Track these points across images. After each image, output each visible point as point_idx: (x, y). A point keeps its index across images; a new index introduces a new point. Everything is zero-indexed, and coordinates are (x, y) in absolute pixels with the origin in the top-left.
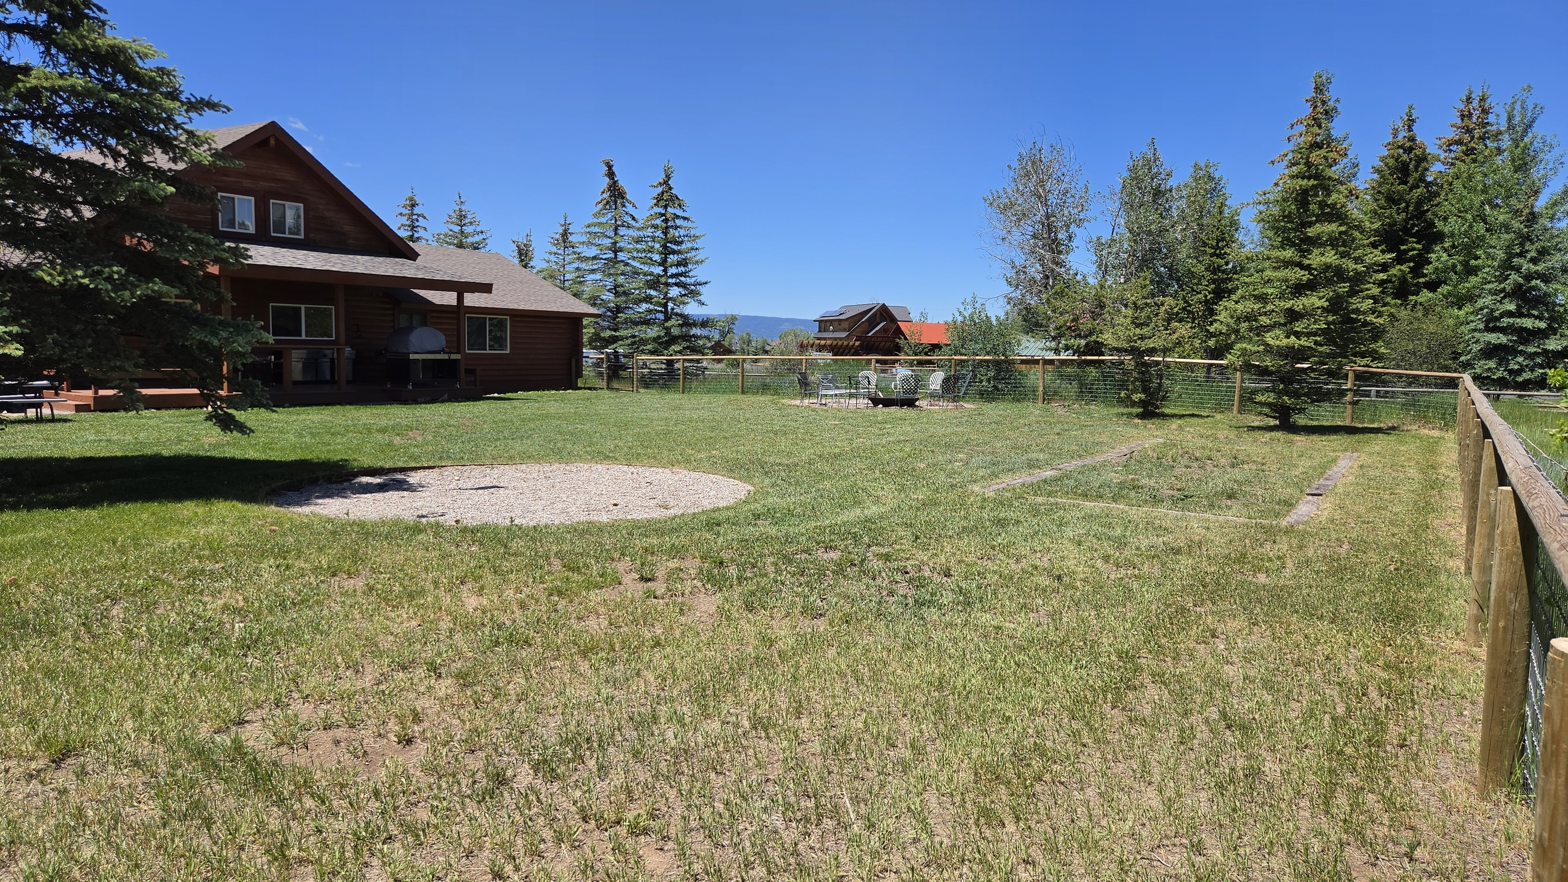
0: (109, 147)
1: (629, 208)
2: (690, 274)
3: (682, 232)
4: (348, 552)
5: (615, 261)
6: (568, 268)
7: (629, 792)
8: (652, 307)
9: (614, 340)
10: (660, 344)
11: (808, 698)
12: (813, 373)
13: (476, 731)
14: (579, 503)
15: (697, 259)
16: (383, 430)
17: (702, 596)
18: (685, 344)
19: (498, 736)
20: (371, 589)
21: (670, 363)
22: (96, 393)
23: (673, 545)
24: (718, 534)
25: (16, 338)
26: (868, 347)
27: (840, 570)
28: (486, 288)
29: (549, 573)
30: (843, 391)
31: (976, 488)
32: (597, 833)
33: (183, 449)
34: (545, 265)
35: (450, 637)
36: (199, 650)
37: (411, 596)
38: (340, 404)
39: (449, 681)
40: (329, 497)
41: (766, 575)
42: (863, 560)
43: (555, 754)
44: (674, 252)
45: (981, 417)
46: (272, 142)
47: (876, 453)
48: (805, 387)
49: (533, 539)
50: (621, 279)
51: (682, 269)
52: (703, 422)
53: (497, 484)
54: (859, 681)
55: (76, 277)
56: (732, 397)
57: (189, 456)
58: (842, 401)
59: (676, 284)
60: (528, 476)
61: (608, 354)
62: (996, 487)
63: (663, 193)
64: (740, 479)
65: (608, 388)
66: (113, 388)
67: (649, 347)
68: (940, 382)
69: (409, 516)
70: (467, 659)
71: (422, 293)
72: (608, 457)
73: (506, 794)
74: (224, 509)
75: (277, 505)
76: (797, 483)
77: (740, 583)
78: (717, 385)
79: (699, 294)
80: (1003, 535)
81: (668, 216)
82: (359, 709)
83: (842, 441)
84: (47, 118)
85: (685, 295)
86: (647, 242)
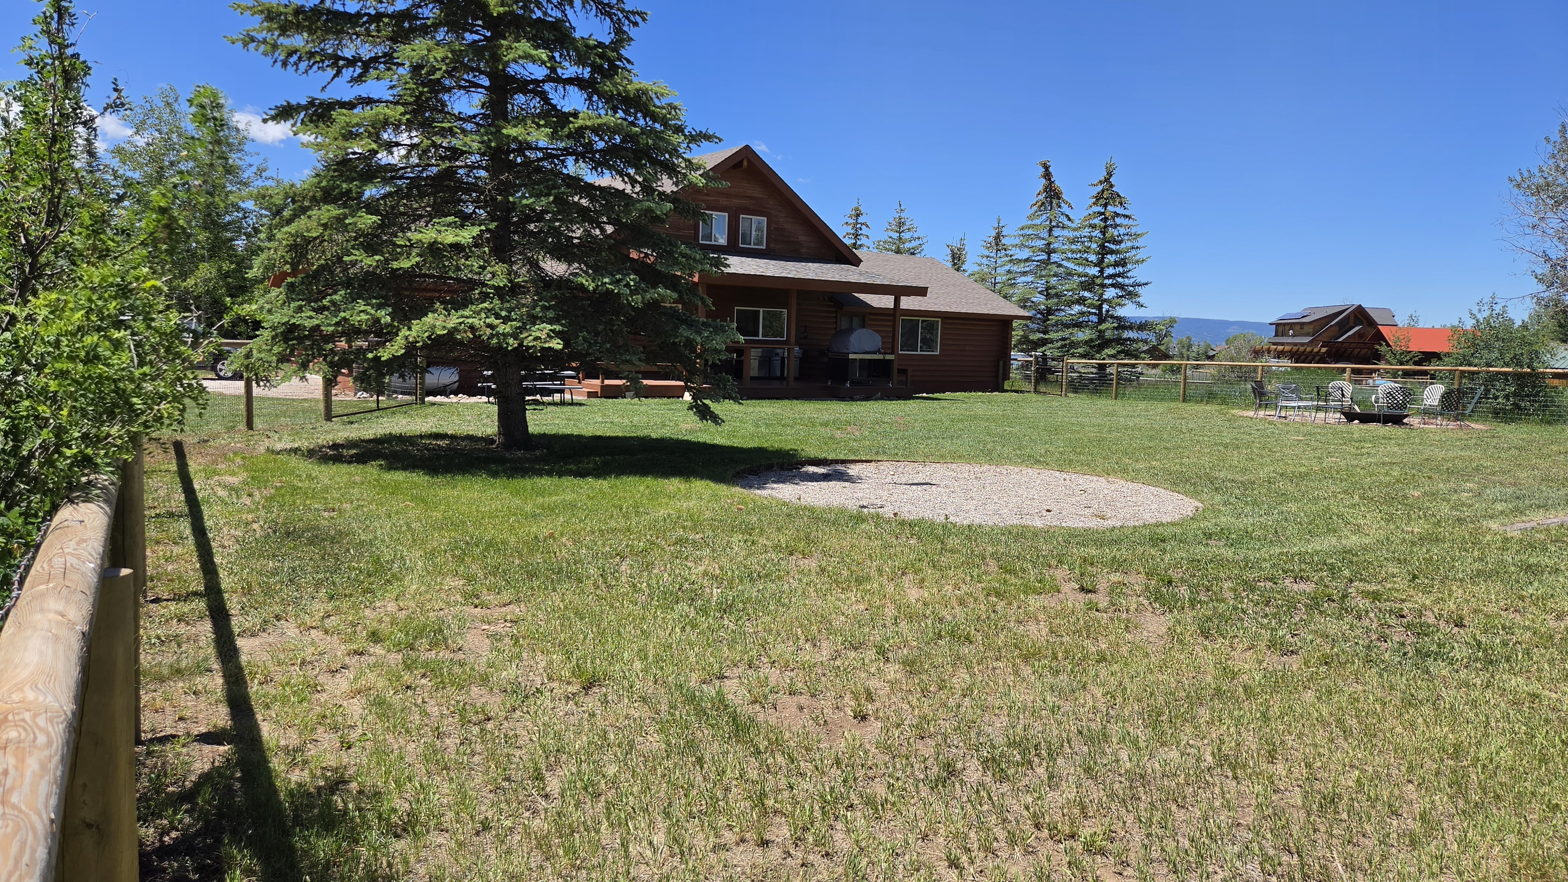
0: (628, 175)
1: (1065, 208)
2: (1129, 275)
3: (1122, 231)
4: (802, 535)
5: (1047, 262)
6: (999, 270)
7: (1083, 809)
8: (1085, 309)
9: (1044, 342)
10: (1092, 347)
11: (1282, 742)
12: (1270, 382)
13: (924, 717)
14: (1011, 506)
15: (1137, 258)
16: (825, 424)
17: (1148, 614)
18: (1119, 348)
19: (947, 726)
20: (823, 570)
21: (1102, 367)
22: (603, 382)
23: (1115, 557)
24: (1164, 551)
25: (558, 334)
26: (1337, 354)
27: (1314, 604)
28: (921, 291)
29: (986, 573)
30: (1310, 403)
31: (1494, 525)
32: (1050, 843)
33: (666, 432)
34: (977, 268)
35: (896, 624)
36: (686, 608)
37: (859, 581)
38: (788, 398)
39: (897, 667)
40: (782, 482)
41: (1223, 600)
42: (1345, 596)
43: (1002, 755)
44: (1112, 252)
45: (1495, 440)
46: (745, 163)
47: (1353, 475)
48: (1261, 396)
49: (969, 538)
50: (1053, 281)
51: (1121, 269)
52: (1140, 430)
53: (930, 481)
54: (1347, 733)
55: (604, 284)
56: (1172, 405)
57: (671, 439)
58: (1307, 414)
59: (1113, 285)
60: (959, 475)
61: (1037, 357)
62: (1522, 525)
63: (1103, 191)
64: (1186, 494)
65: (1036, 391)
66: (621, 378)
67: (1080, 350)
68: (1438, 397)
69: (852, 506)
70: (912, 648)
71: (862, 296)
72: (1039, 461)
73: (957, 785)
74: (701, 487)
75: (742, 487)
76: (1255, 503)
77: (1193, 606)
78: (1155, 392)
79: (1137, 295)
80: (1536, 584)
81: (1107, 214)
82: (818, 681)
83: (1309, 459)
84: (586, 154)
85: (1121, 297)
86: (1083, 242)
